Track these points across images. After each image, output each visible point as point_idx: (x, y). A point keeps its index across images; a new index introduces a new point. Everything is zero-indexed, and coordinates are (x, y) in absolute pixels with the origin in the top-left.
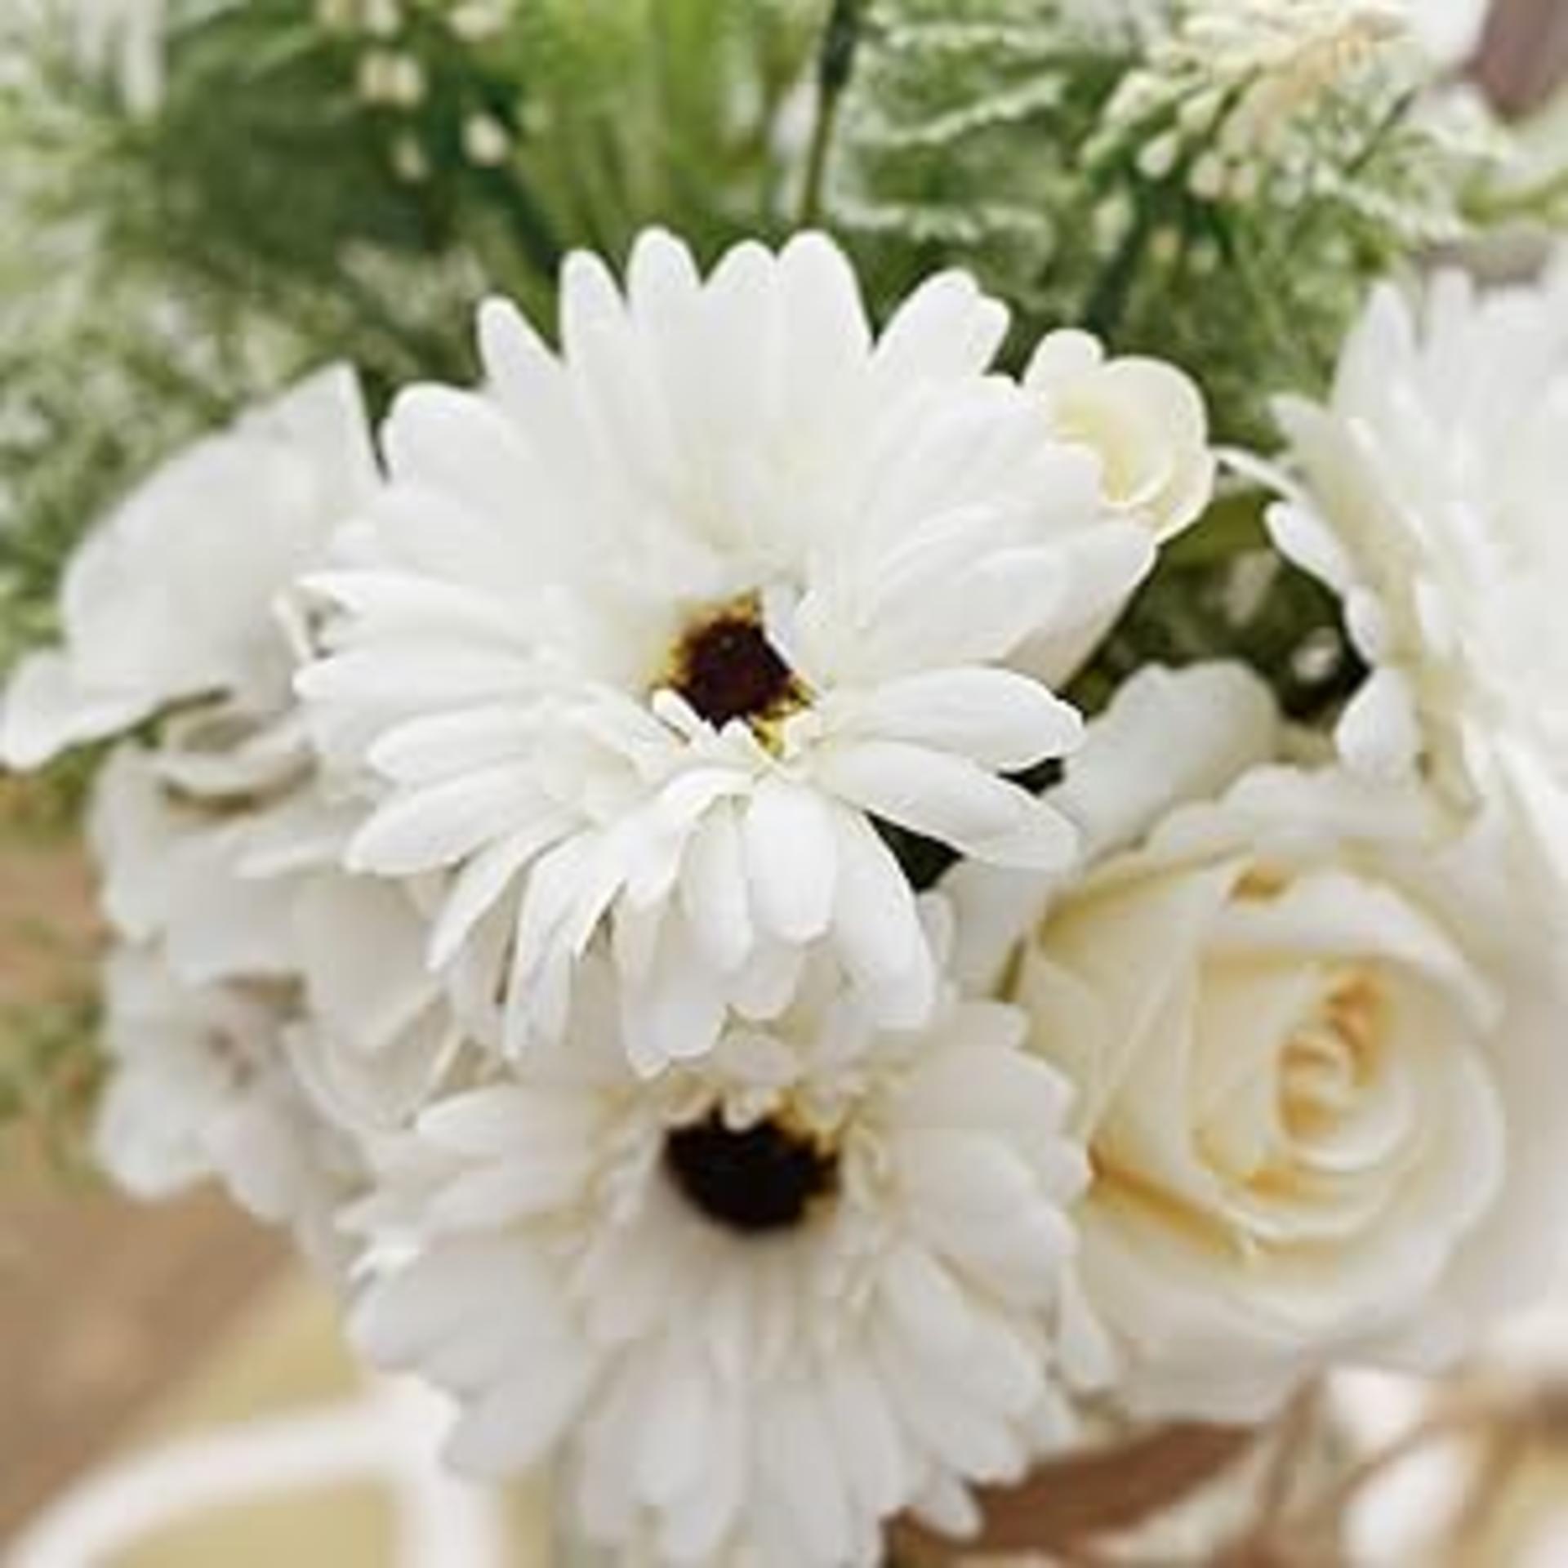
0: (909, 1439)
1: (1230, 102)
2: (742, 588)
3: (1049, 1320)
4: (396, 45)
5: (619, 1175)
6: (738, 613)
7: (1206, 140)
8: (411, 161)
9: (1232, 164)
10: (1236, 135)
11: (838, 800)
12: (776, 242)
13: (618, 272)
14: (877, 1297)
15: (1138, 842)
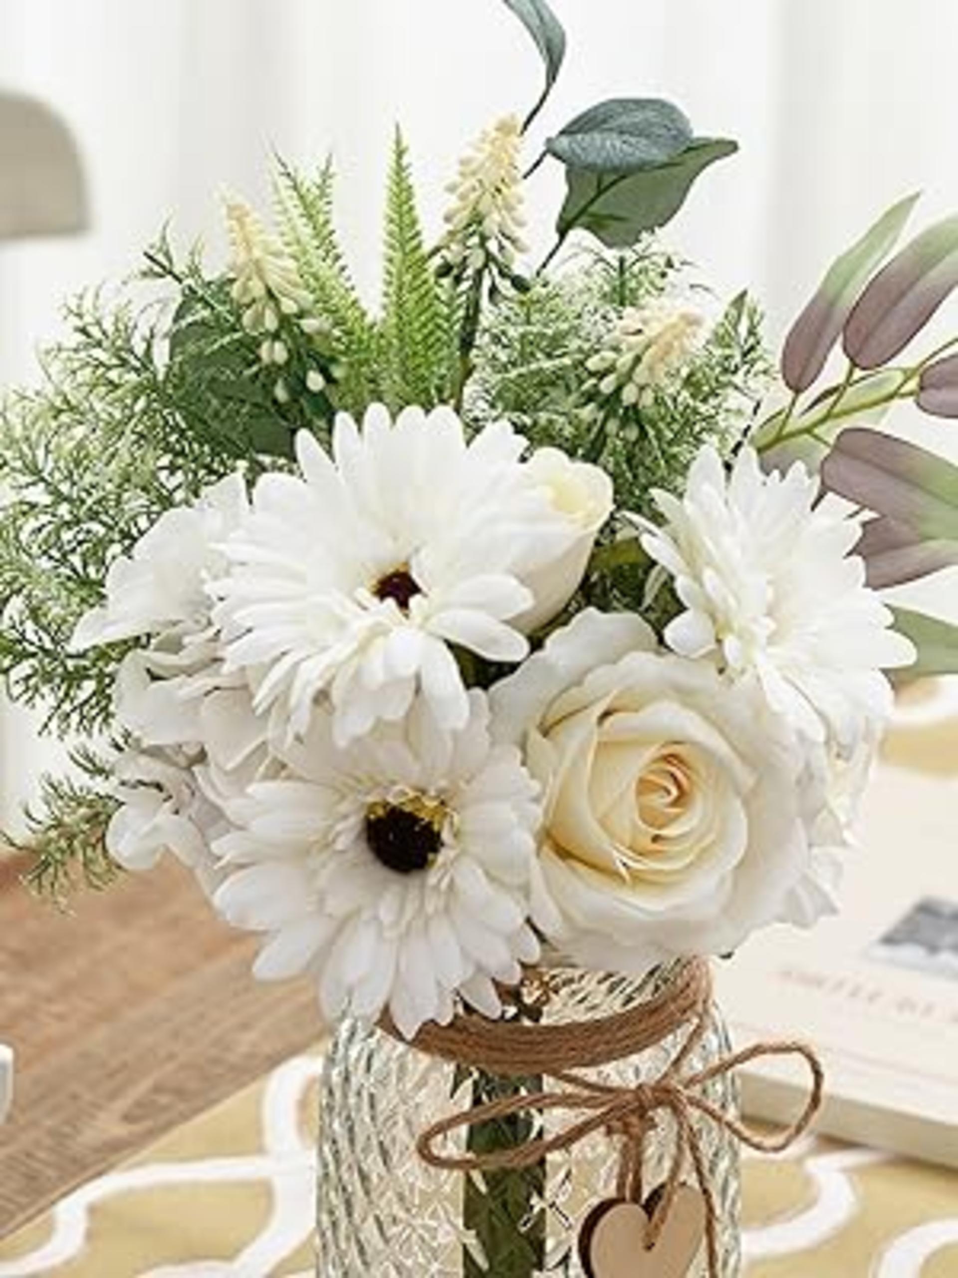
0: (465, 954)
1: (638, 360)
2: (403, 559)
3: (526, 891)
4: (276, 336)
5: (339, 827)
6: (402, 570)
7: (629, 377)
8: (281, 393)
9: (642, 388)
10: (641, 375)
11: (431, 634)
12: (428, 408)
13: (359, 419)
14: (451, 885)
15: (579, 683)
